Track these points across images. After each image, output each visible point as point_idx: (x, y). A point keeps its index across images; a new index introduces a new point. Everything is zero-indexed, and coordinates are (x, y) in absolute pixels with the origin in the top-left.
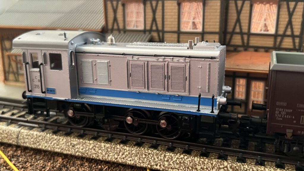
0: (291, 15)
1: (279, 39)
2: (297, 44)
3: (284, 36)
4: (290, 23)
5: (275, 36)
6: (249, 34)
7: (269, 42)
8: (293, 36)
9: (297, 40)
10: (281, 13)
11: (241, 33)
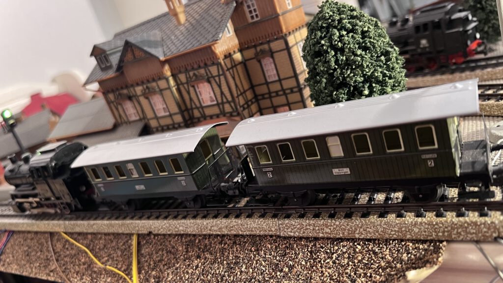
0: (220, 86)
1: (221, 106)
2: (234, 107)
3: (223, 103)
4: (222, 93)
5: (218, 104)
6: (202, 107)
7: (216, 111)
8: (228, 102)
9: (233, 104)
10: (214, 87)
11: (197, 108)
